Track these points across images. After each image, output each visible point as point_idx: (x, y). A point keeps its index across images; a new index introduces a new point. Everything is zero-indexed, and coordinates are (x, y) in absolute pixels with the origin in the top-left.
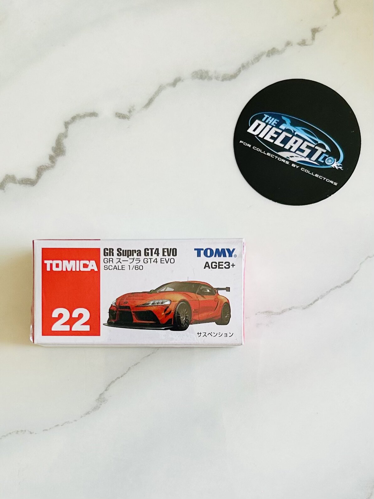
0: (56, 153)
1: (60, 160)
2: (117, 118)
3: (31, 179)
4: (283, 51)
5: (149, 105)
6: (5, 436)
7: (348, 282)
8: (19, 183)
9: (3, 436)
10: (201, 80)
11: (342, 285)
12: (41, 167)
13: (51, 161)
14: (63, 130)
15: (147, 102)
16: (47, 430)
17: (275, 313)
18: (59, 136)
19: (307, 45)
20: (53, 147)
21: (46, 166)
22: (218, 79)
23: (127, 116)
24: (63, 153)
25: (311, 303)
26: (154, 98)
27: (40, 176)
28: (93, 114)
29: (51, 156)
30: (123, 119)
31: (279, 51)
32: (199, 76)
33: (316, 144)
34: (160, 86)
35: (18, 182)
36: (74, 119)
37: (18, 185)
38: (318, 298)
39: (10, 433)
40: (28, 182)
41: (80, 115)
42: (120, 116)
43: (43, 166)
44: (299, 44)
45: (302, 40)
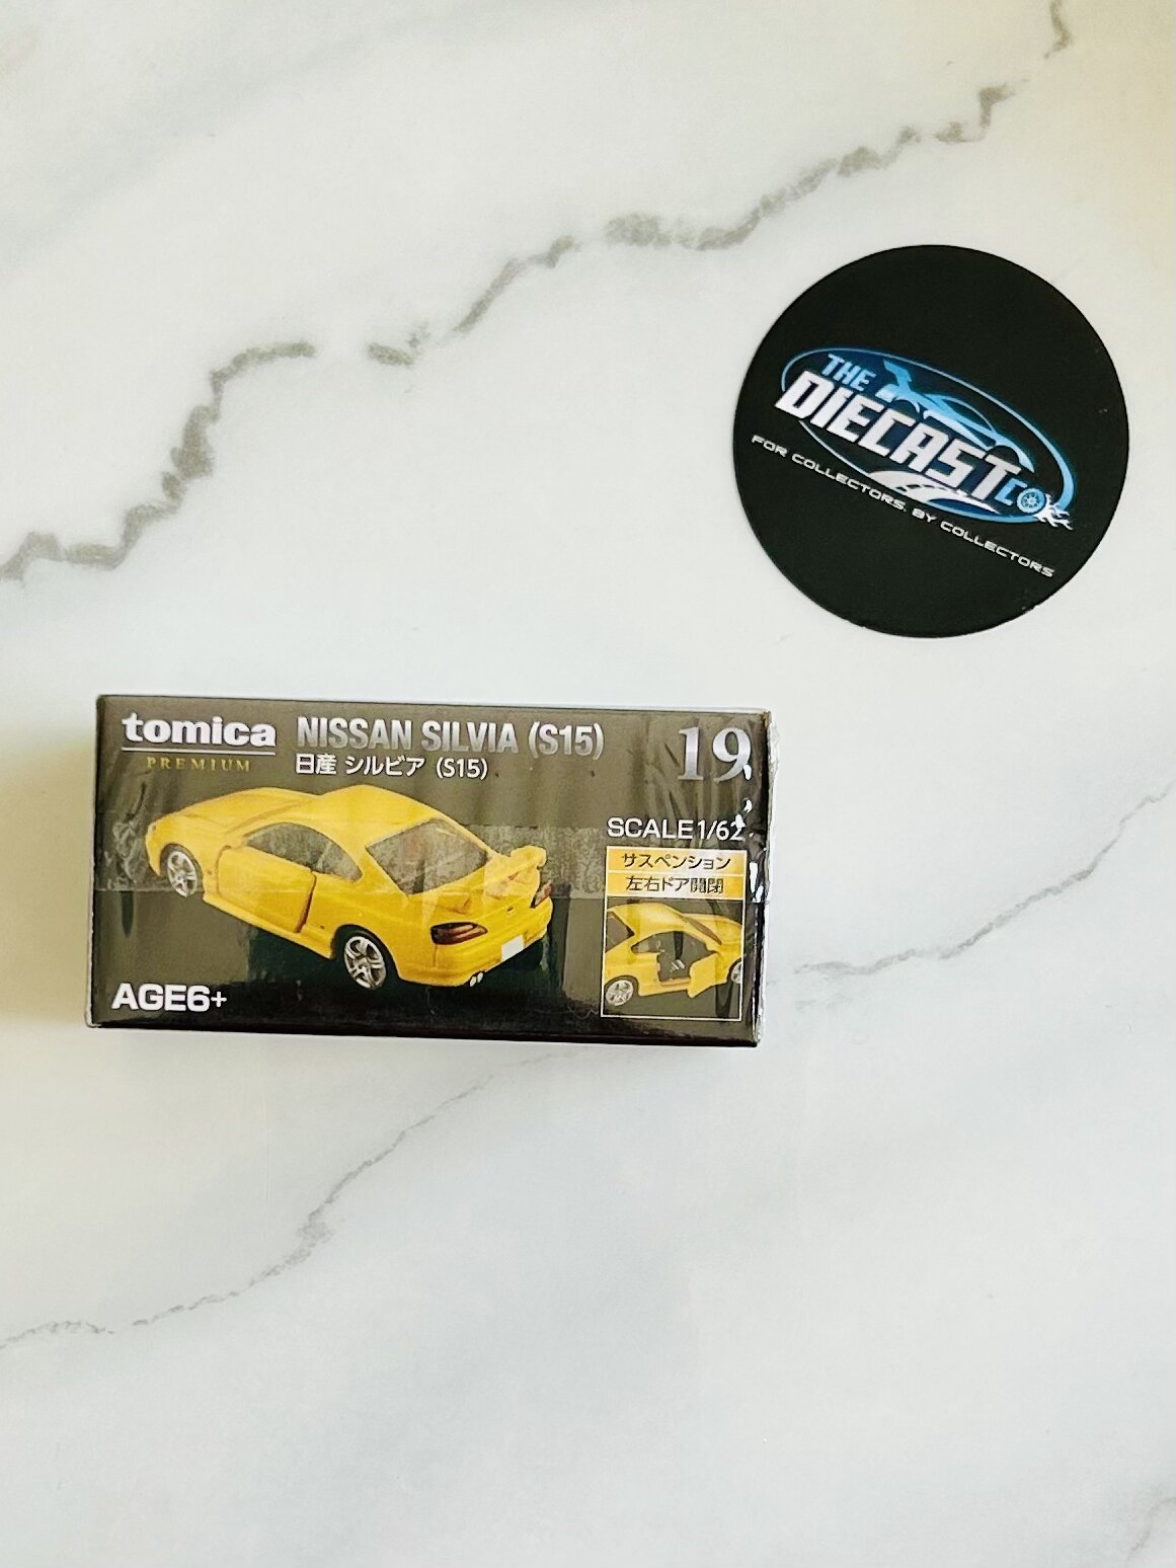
0: (185, 467)
1: (196, 491)
2: (375, 363)
3: (105, 548)
4: (892, 156)
5: (473, 322)
6: (15, 1339)
7: (1083, 875)
8: (68, 559)
9: (9, 1339)
10: (635, 247)
11: (1066, 884)
12: (136, 509)
13: (168, 492)
15: (467, 311)
16: (144, 1322)
17: (855, 969)
18: (192, 415)
19: (964, 141)
20: (173, 451)
21: (154, 508)
22: (687, 243)
23: (405, 354)
24: (207, 469)
25: (968, 941)
26: (490, 301)
27: (133, 538)
28: (300, 349)
29: (168, 477)
30: (393, 364)
31: (879, 156)
32: (629, 235)
33: (988, 448)
34: (509, 265)
35: (64, 556)
36: (240, 362)
37: (65, 565)
38: (991, 924)
39: (33, 1331)
40: (97, 557)
41: (261, 351)
42: (384, 355)
43: (142, 506)
44: (941, 137)
45: (951, 124)
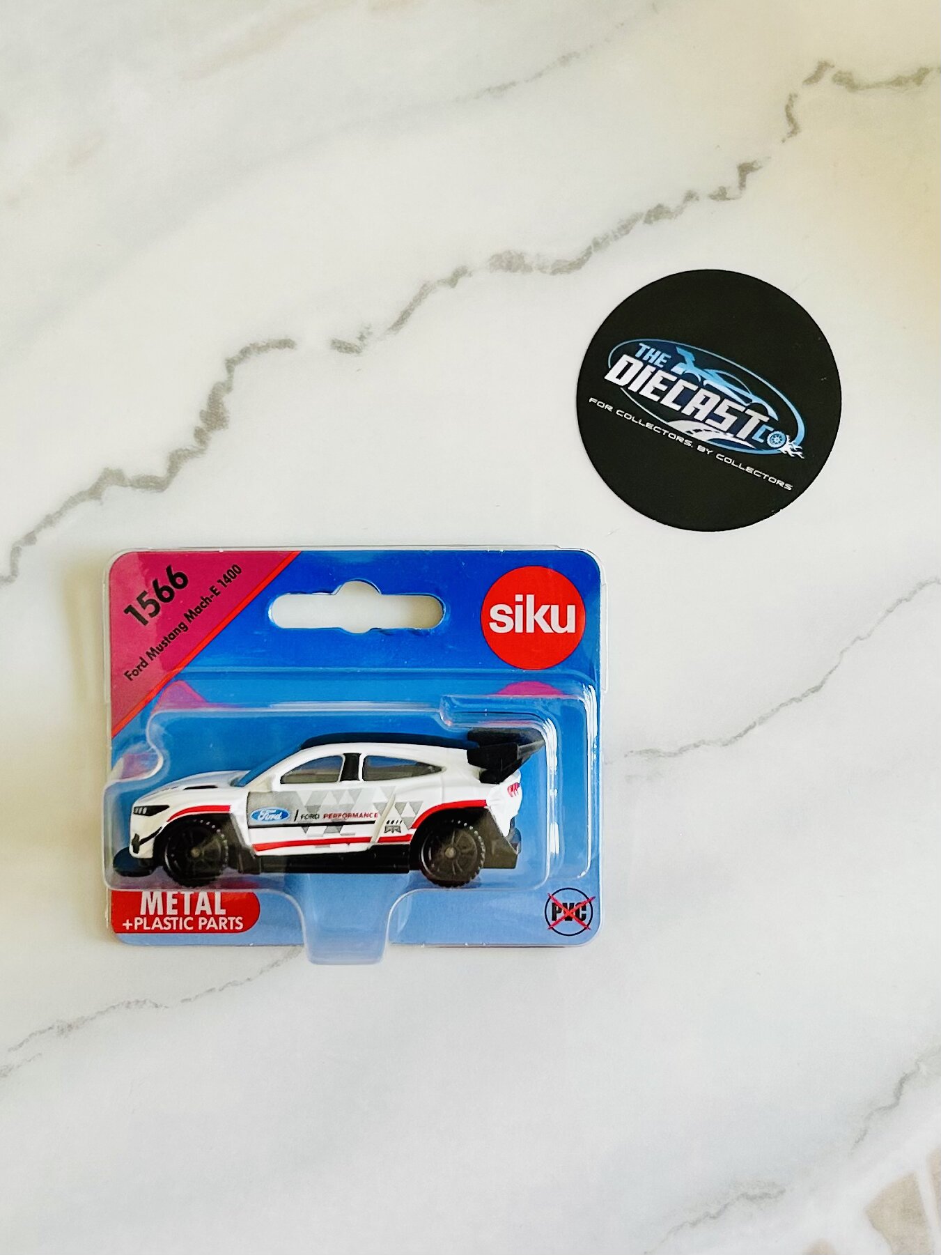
0: (210, 423)
1: (217, 439)
2: (336, 352)
3: (156, 477)
4: (680, 210)
5: (401, 324)
7: (816, 689)
8: (132, 486)
10: (508, 273)
11: (804, 695)
12: (177, 451)
13: (198, 440)
14: (222, 376)
15: (396, 317)
16: (190, 1000)
17: (664, 753)
18: (214, 388)
19: (729, 199)
20: (201, 412)
21: (187, 450)
22: (544, 270)
23: (356, 346)
24: (224, 424)
25: (740, 734)
26: (413, 309)
27: (175, 471)
28: (286, 344)
29: (198, 430)
30: (347, 352)
31: (671, 211)
32: (504, 265)
33: (747, 405)
34: (425, 285)
35: (128, 484)
36: (245, 352)
37: (130, 488)
38: (755, 723)
39: (114, 1007)
40: (151, 484)
41: (260, 345)
42: (342, 347)
43: (181, 450)
44: (713, 197)
45: (720, 188)
